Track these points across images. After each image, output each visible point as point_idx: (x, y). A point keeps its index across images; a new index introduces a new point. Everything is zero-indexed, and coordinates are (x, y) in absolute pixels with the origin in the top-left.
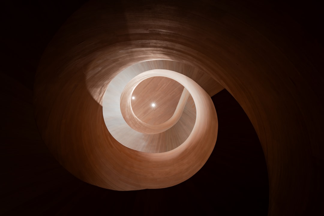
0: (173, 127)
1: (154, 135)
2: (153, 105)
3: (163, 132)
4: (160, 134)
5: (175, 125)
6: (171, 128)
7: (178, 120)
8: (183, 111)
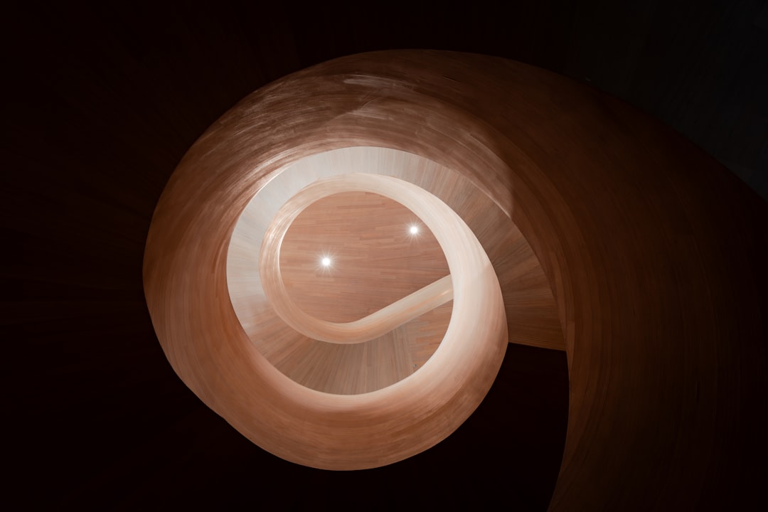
0: (340, 345)
1: (288, 327)
2: (326, 262)
3: (309, 339)
4: (302, 336)
5: (350, 345)
6: (334, 345)
7: (365, 341)
8: (391, 332)
